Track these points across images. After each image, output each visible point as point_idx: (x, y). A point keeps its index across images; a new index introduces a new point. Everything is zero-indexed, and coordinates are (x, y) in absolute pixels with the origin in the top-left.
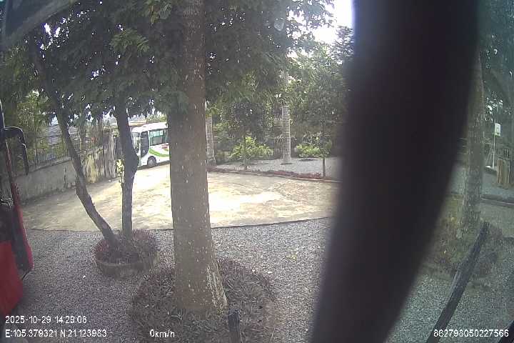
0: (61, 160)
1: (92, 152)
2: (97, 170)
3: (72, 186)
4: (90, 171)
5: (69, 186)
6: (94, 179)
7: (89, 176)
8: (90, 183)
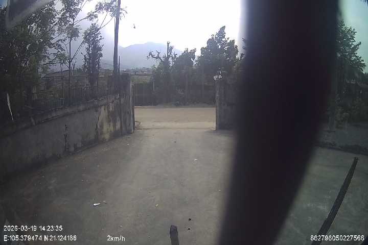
0: (60, 113)
1: (105, 101)
2: (112, 124)
3: (76, 149)
4: (102, 126)
5: (72, 149)
6: (107, 136)
7: (102, 133)
8: (103, 142)
